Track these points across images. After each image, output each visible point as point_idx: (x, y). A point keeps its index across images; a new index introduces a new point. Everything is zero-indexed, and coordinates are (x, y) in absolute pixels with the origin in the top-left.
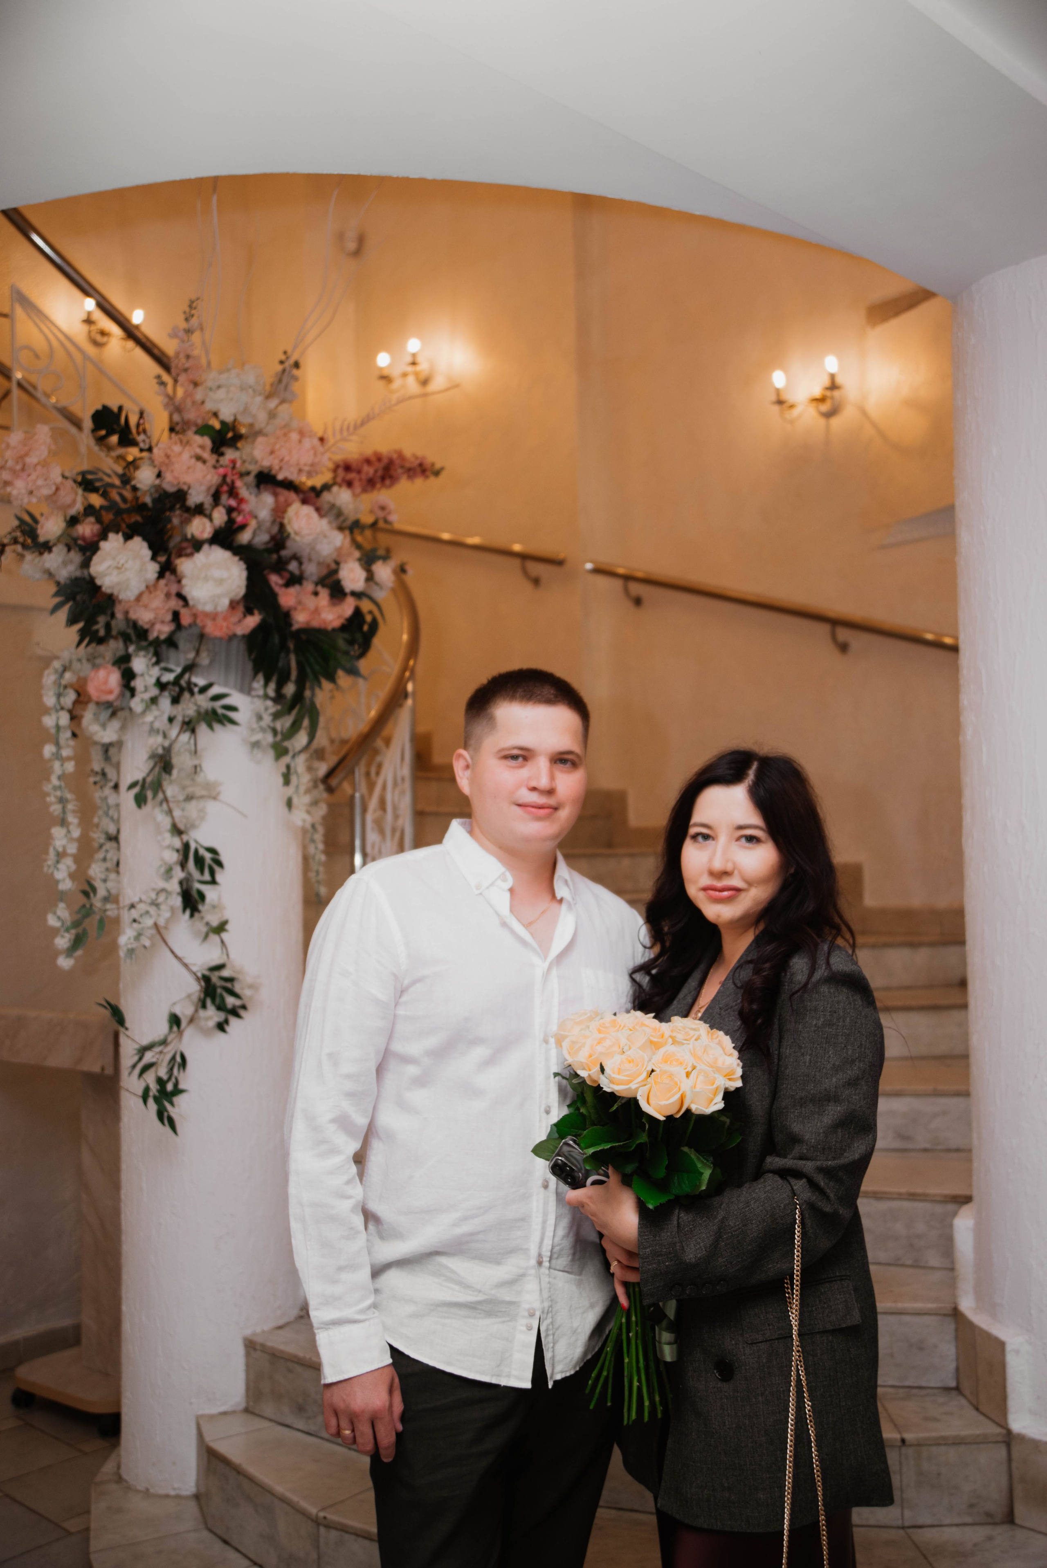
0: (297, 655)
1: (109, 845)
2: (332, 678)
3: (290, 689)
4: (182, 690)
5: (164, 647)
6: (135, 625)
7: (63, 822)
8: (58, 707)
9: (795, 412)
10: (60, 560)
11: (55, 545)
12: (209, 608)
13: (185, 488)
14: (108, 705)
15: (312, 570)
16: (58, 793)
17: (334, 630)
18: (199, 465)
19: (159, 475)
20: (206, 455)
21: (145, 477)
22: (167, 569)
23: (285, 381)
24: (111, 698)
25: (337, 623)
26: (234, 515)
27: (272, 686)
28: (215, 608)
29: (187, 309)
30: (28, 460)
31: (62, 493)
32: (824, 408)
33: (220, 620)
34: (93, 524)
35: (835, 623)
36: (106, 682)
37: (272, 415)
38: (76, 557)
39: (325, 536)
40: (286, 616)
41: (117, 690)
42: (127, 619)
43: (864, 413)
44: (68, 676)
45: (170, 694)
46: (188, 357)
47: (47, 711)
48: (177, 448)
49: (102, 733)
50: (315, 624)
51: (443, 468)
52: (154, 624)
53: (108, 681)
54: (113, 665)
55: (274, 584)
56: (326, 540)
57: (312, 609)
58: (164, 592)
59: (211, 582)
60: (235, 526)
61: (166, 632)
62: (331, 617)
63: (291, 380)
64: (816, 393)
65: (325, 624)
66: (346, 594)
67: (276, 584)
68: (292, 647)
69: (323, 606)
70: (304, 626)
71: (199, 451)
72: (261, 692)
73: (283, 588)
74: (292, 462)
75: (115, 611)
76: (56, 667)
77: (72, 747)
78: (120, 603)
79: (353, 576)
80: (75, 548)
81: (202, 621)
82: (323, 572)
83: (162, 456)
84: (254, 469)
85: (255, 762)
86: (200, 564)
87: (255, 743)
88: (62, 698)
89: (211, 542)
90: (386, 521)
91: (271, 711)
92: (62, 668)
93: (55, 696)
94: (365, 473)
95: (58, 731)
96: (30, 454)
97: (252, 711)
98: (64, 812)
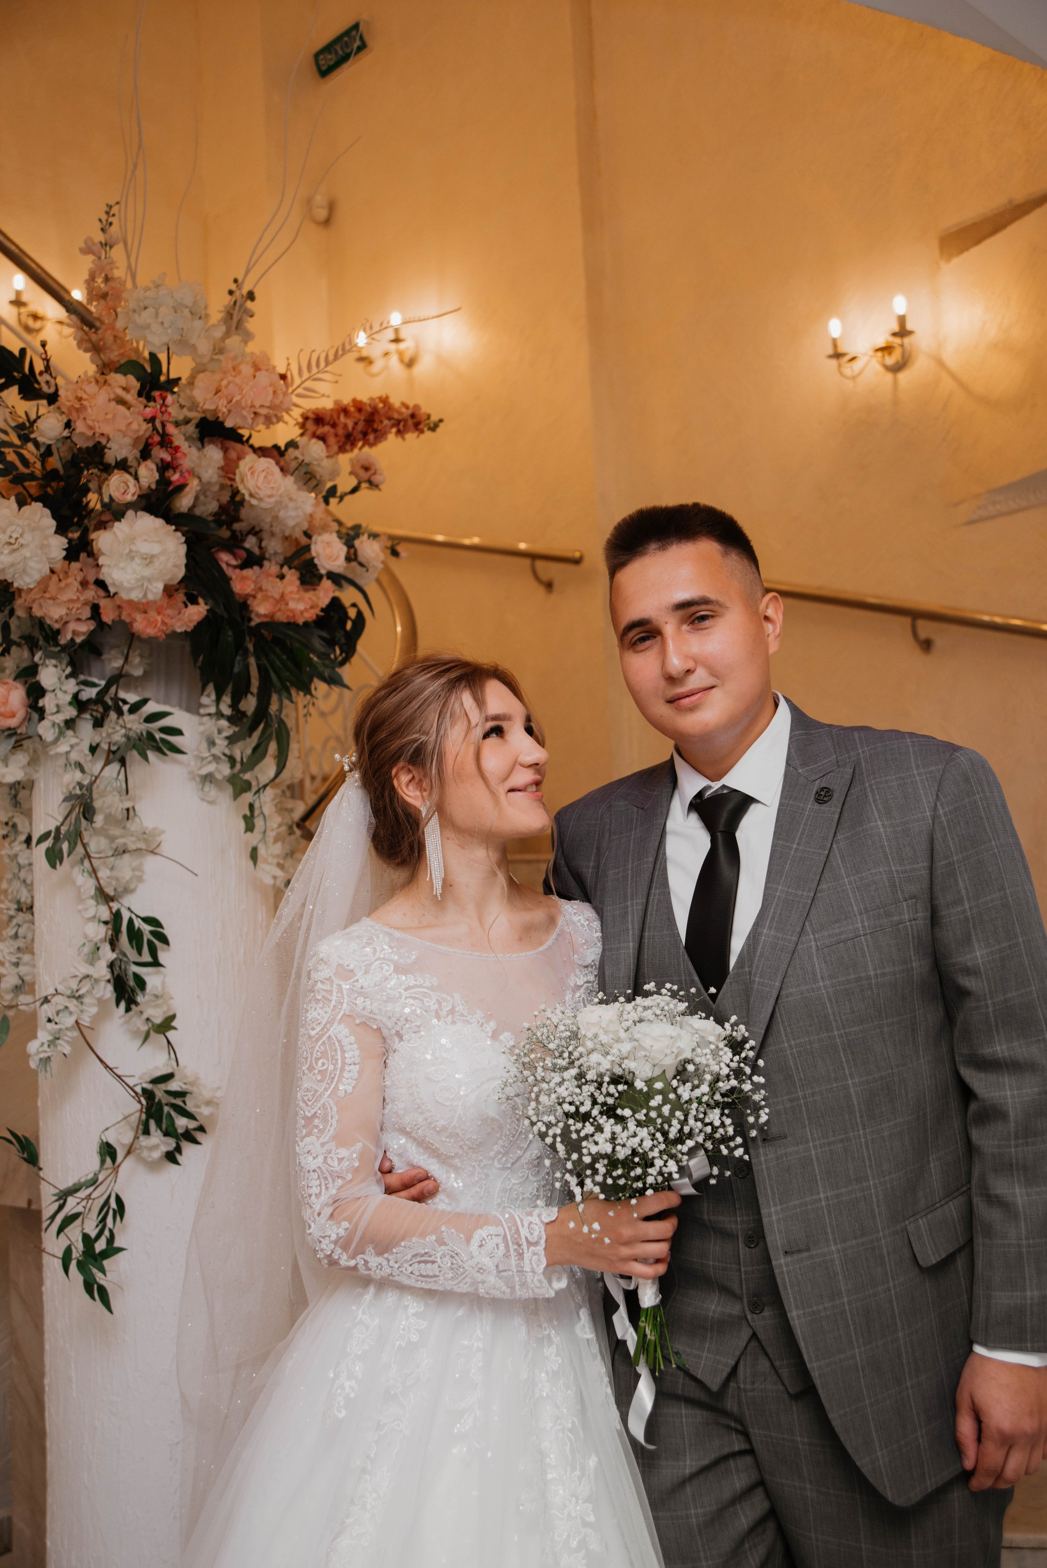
0: (258, 659)
1: (20, 918)
2: (306, 689)
3: (250, 704)
4: (107, 708)
5: (82, 654)
6: (41, 623)
9: (857, 366)
12: (136, 596)
13: (102, 441)
14: (11, 731)
15: (274, 546)
17: (306, 624)
18: (122, 409)
19: (68, 425)
20: (131, 397)
21: (49, 428)
22: (79, 547)
23: (237, 316)
24: (13, 722)
25: (310, 615)
26: (169, 474)
27: (227, 699)
28: (145, 595)
29: (104, 217)
32: (890, 361)
33: (151, 612)
35: (915, 615)
36: (6, 703)
39: (291, 499)
40: (243, 607)
41: (21, 714)
42: (31, 617)
43: (940, 363)
45: (92, 715)
46: (105, 278)
48: (91, 389)
49: (4, 770)
50: (281, 617)
51: (441, 421)
52: (67, 623)
53: (7, 701)
54: (15, 679)
55: (224, 566)
56: (291, 505)
57: (277, 596)
58: (79, 579)
59: (138, 560)
60: (171, 488)
61: (83, 634)
62: (301, 607)
63: (244, 316)
64: (881, 343)
65: (294, 616)
66: (321, 577)
67: (228, 565)
68: (251, 647)
69: (291, 592)
70: (266, 620)
71: (120, 392)
72: (213, 710)
73: (238, 571)
74: (243, 404)
75: (15, 607)
78: (20, 596)
79: (329, 552)
81: (129, 615)
82: (290, 549)
83: (71, 399)
84: (195, 416)
85: (208, 802)
86: (121, 536)
87: (207, 776)
89: (136, 506)
90: (371, 484)
91: (226, 733)
94: (342, 426)
97: (201, 734)
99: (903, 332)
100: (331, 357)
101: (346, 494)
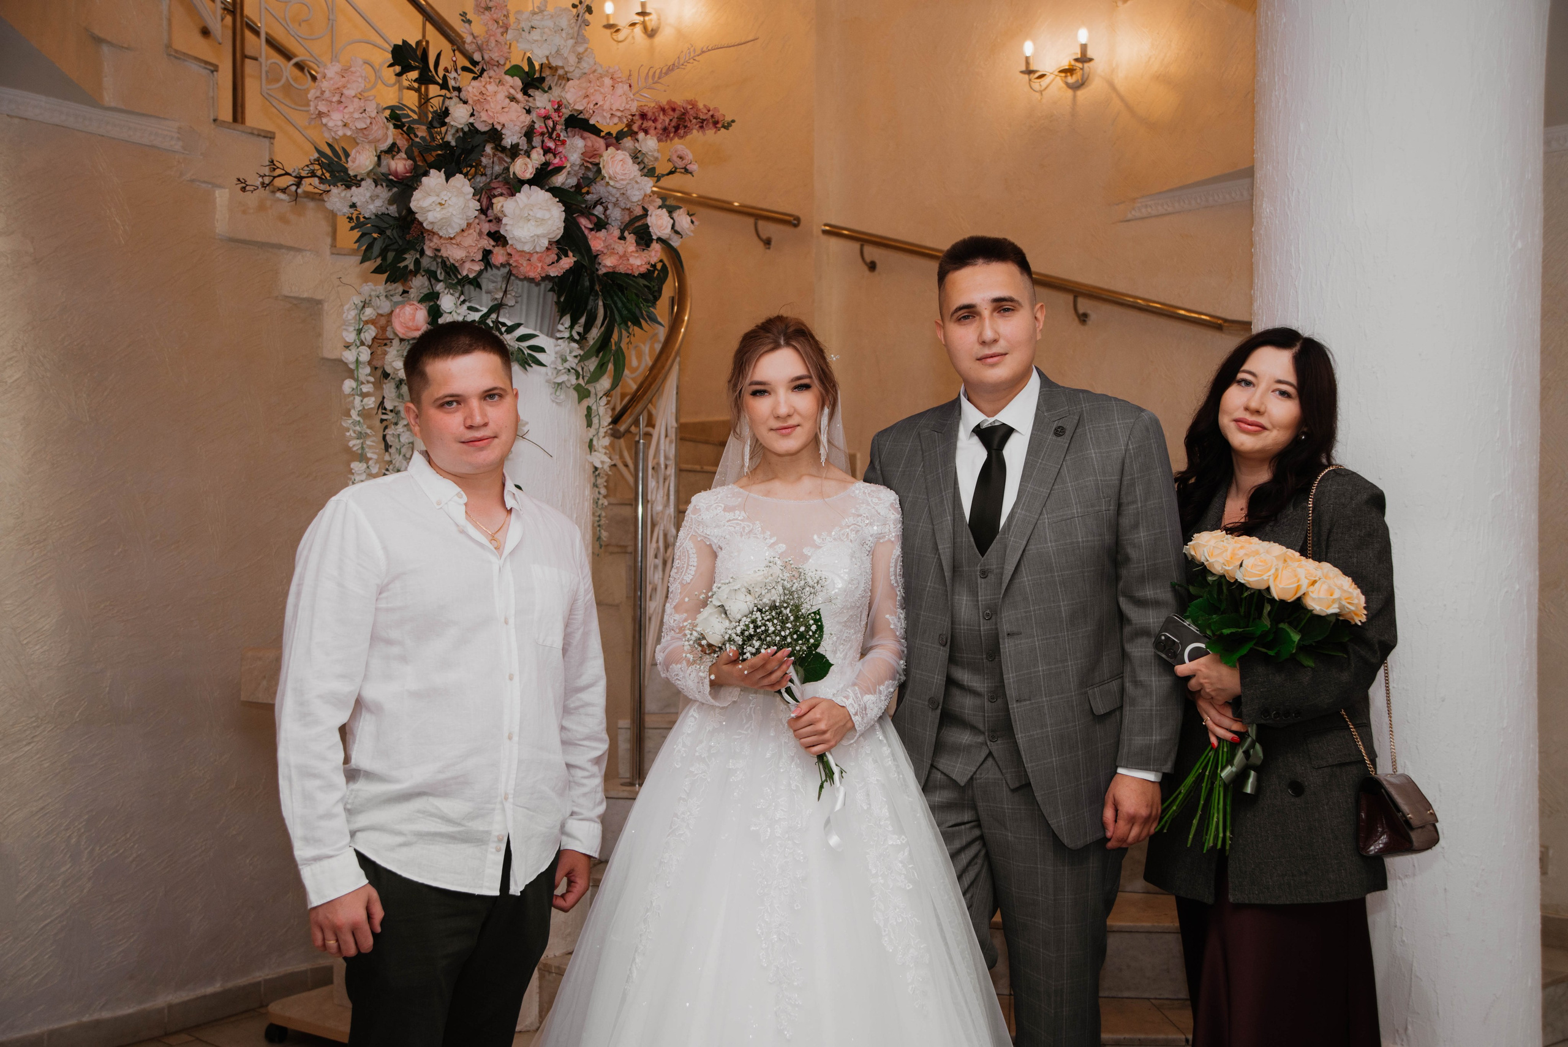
0: (604, 300)
2: (636, 324)
3: (595, 333)
5: (469, 286)
6: (444, 261)
7: (365, 458)
8: (358, 344)
9: (1044, 82)
10: (368, 194)
11: (363, 179)
12: (527, 248)
13: (499, 128)
15: (616, 215)
16: (358, 428)
17: (639, 275)
18: (513, 104)
19: (472, 115)
20: (520, 96)
21: (459, 115)
23: (578, 25)
25: (643, 270)
26: (551, 157)
27: (579, 328)
28: (534, 248)
30: (346, 92)
31: (375, 127)
32: (1071, 80)
33: (535, 258)
34: (404, 159)
35: (1076, 292)
36: (414, 319)
37: (581, 59)
38: (384, 193)
39: (636, 182)
40: (595, 259)
42: (436, 257)
43: (1112, 86)
44: (369, 312)
47: (348, 346)
48: (491, 88)
50: (622, 269)
51: (733, 121)
52: (464, 262)
53: (414, 317)
54: (418, 303)
55: (583, 228)
56: (636, 186)
57: (621, 253)
58: (478, 231)
59: (532, 223)
60: (550, 168)
61: (475, 271)
62: (638, 262)
63: (585, 25)
64: (1065, 65)
65: (632, 269)
67: (585, 227)
68: (599, 290)
69: (631, 252)
70: (611, 271)
71: (512, 91)
72: (567, 335)
73: (593, 233)
74: (605, 107)
75: (425, 248)
76: (356, 303)
77: (372, 383)
78: (431, 240)
79: (659, 223)
80: (384, 184)
81: (516, 261)
82: (627, 219)
83: (477, 94)
84: (566, 112)
85: (557, 403)
86: (521, 205)
87: (559, 384)
88: (362, 334)
89: (531, 182)
90: (686, 171)
91: (575, 354)
92: (361, 304)
93: (355, 332)
94: (660, 121)
95: (357, 367)
96: (349, 86)
97: (556, 353)
98: (362, 448)
99: (1084, 59)
100: (664, 71)
101: (663, 175)
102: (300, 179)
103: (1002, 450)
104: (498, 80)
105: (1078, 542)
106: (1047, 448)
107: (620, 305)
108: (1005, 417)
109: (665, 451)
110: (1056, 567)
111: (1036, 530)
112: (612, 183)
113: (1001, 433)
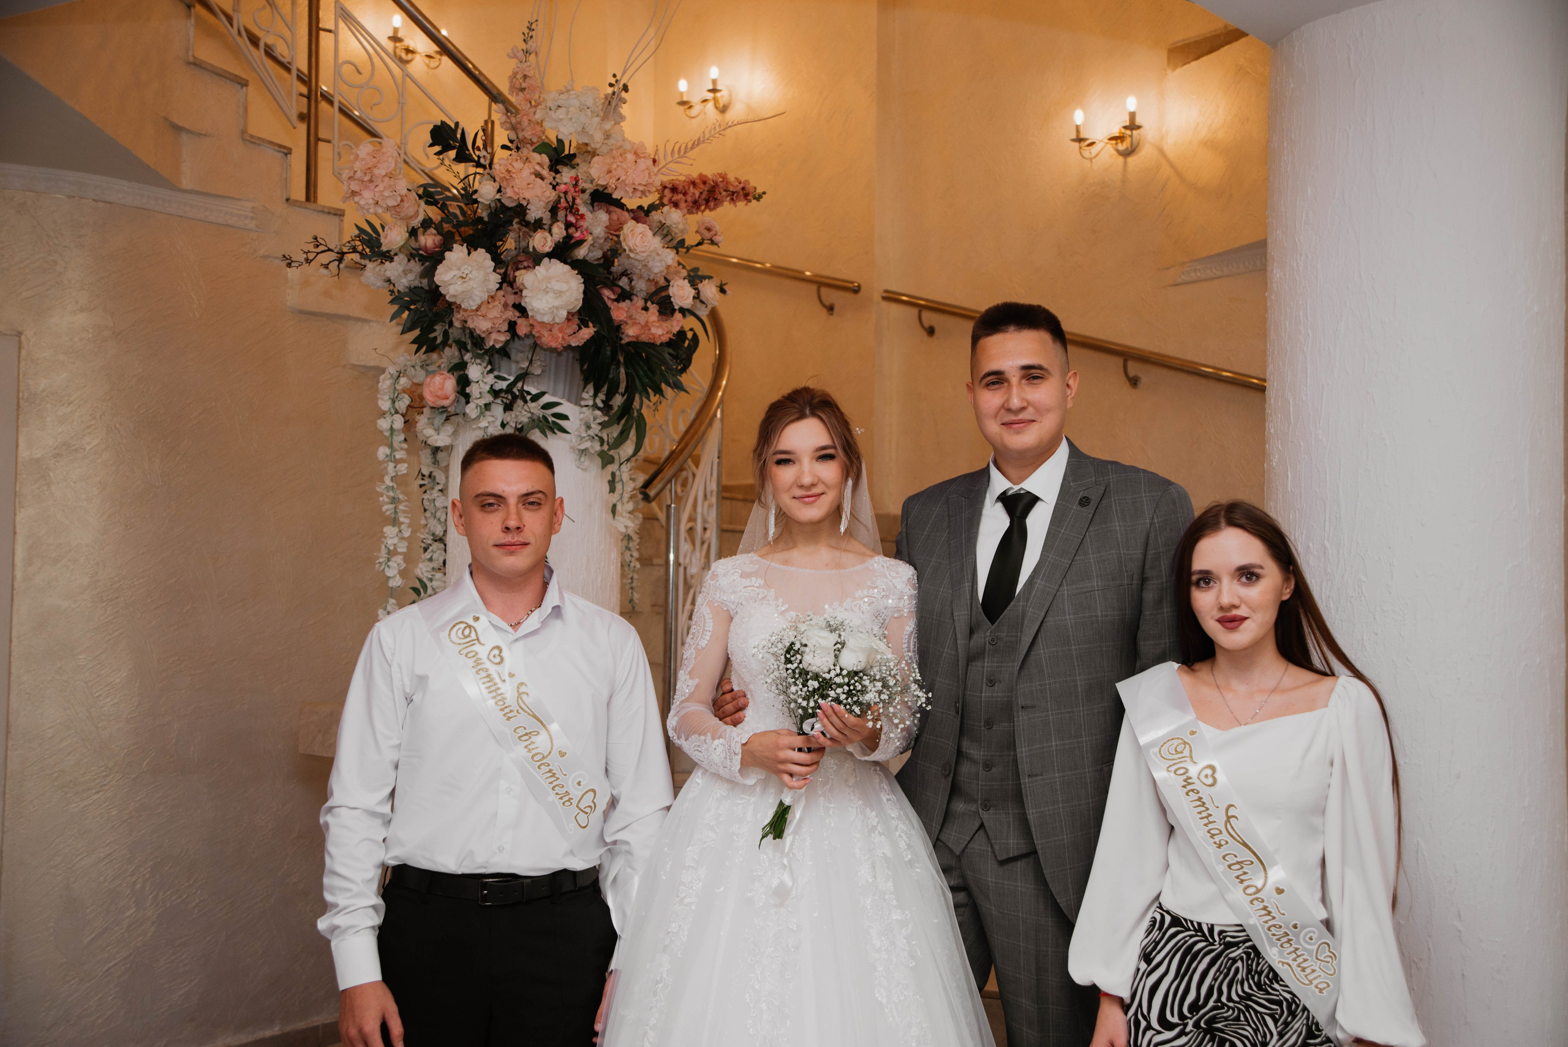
0: (626, 368)
1: (436, 546)
2: (659, 391)
3: (618, 401)
4: (515, 397)
5: (496, 356)
6: (472, 333)
7: (395, 522)
8: (393, 412)
9: (1094, 150)
10: (401, 269)
11: (396, 254)
12: (547, 319)
13: (525, 203)
14: (443, 409)
15: (641, 286)
16: (391, 494)
17: (662, 344)
18: (539, 180)
19: (499, 191)
20: (545, 172)
21: (486, 192)
22: (507, 281)
23: (613, 104)
24: (446, 403)
25: (665, 339)
26: (572, 231)
27: (602, 396)
28: (554, 319)
29: (526, 31)
30: (376, 171)
31: (406, 204)
33: (555, 330)
34: (434, 235)
35: (1126, 356)
36: (442, 388)
37: (608, 136)
38: (416, 267)
39: (658, 254)
40: (618, 328)
41: (452, 397)
42: (464, 328)
43: (1162, 153)
44: (403, 381)
45: (502, 401)
46: (525, 77)
47: (383, 414)
48: (518, 165)
49: (436, 437)
50: (644, 338)
51: (764, 193)
52: (490, 333)
53: (443, 387)
54: (448, 372)
55: (606, 299)
56: (657, 258)
57: (643, 323)
58: (502, 302)
59: (551, 294)
60: (573, 241)
61: (501, 342)
62: (659, 332)
63: (619, 103)
64: (1114, 132)
65: (654, 339)
66: (674, 310)
67: (608, 298)
68: (622, 359)
69: (654, 322)
70: (634, 340)
71: (538, 168)
72: (591, 403)
73: (616, 303)
74: (627, 182)
75: (453, 319)
76: (392, 372)
77: (405, 450)
78: (459, 312)
79: (681, 293)
80: (417, 259)
81: (538, 332)
82: (653, 289)
83: (504, 171)
84: (590, 187)
85: (582, 469)
86: (540, 277)
87: (583, 451)
88: (396, 403)
89: (550, 255)
90: (713, 243)
91: (599, 421)
92: (397, 374)
93: (390, 401)
94: (691, 194)
95: (392, 434)
96: (379, 166)
97: (581, 420)
98: (396, 512)
99: (1133, 126)
100: (689, 146)
101: (692, 246)
102: (342, 254)
103: (1025, 518)
104: (525, 158)
105: (1097, 616)
106: (1071, 518)
107: (641, 373)
108: (1031, 485)
109: (702, 514)
110: (1074, 640)
111: (1055, 601)
112: (632, 255)
113: (1025, 501)
